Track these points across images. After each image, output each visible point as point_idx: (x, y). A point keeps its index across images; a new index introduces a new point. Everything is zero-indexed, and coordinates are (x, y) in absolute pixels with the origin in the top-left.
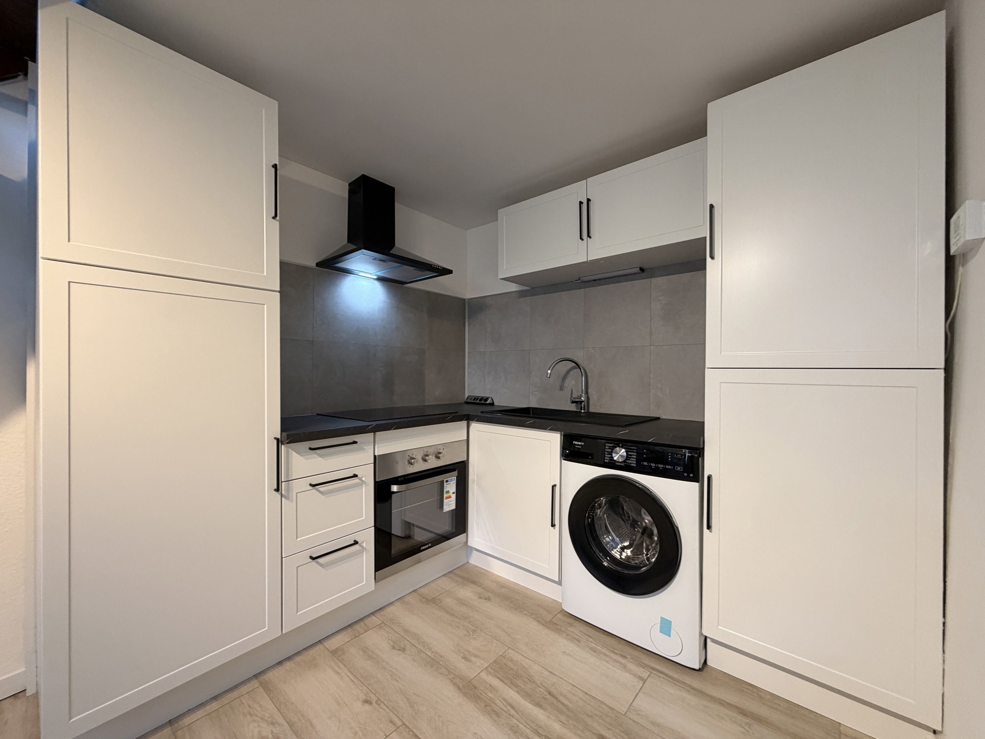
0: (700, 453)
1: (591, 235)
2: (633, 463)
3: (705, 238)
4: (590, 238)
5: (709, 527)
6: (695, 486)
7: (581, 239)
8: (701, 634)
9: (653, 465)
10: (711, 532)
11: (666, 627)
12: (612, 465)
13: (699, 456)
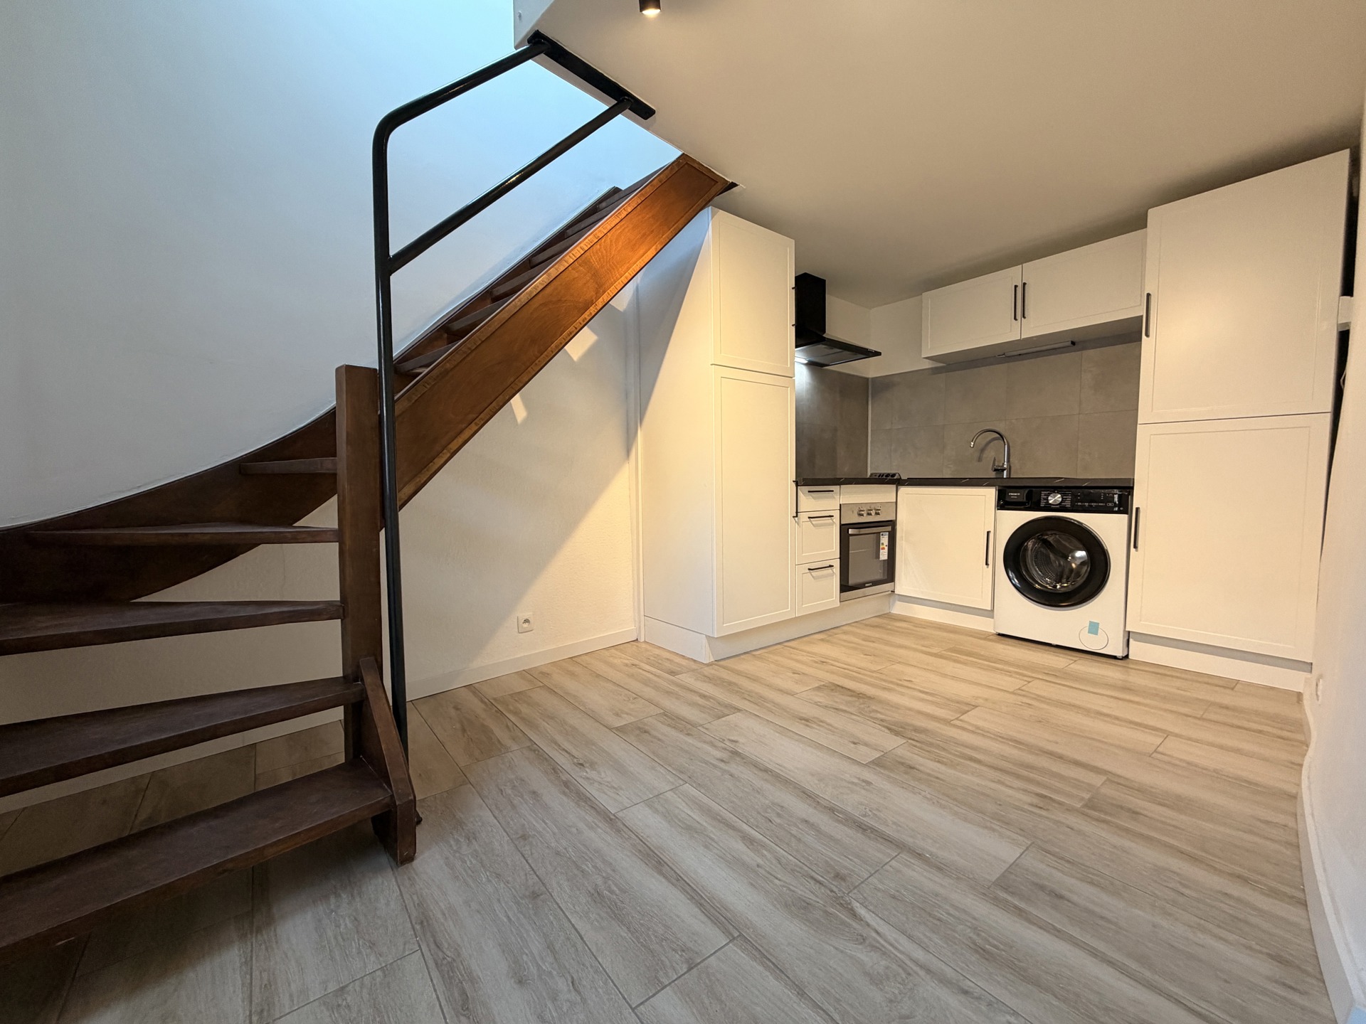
0: (1129, 492)
1: (1026, 316)
2: (1068, 504)
3: (1142, 316)
4: (1024, 317)
5: (1135, 547)
6: (1125, 517)
7: (1015, 319)
8: (1125, 630)
9: (1087, 504)
10: (1137, 551)
11: (1094, 628)
12: (1048, 508)
13: (1129, 495)
